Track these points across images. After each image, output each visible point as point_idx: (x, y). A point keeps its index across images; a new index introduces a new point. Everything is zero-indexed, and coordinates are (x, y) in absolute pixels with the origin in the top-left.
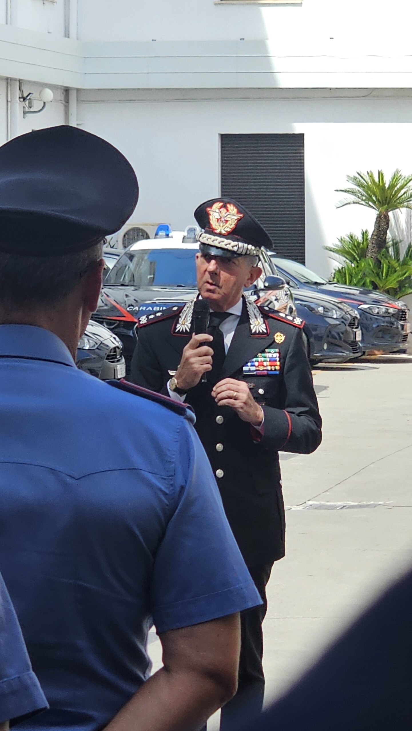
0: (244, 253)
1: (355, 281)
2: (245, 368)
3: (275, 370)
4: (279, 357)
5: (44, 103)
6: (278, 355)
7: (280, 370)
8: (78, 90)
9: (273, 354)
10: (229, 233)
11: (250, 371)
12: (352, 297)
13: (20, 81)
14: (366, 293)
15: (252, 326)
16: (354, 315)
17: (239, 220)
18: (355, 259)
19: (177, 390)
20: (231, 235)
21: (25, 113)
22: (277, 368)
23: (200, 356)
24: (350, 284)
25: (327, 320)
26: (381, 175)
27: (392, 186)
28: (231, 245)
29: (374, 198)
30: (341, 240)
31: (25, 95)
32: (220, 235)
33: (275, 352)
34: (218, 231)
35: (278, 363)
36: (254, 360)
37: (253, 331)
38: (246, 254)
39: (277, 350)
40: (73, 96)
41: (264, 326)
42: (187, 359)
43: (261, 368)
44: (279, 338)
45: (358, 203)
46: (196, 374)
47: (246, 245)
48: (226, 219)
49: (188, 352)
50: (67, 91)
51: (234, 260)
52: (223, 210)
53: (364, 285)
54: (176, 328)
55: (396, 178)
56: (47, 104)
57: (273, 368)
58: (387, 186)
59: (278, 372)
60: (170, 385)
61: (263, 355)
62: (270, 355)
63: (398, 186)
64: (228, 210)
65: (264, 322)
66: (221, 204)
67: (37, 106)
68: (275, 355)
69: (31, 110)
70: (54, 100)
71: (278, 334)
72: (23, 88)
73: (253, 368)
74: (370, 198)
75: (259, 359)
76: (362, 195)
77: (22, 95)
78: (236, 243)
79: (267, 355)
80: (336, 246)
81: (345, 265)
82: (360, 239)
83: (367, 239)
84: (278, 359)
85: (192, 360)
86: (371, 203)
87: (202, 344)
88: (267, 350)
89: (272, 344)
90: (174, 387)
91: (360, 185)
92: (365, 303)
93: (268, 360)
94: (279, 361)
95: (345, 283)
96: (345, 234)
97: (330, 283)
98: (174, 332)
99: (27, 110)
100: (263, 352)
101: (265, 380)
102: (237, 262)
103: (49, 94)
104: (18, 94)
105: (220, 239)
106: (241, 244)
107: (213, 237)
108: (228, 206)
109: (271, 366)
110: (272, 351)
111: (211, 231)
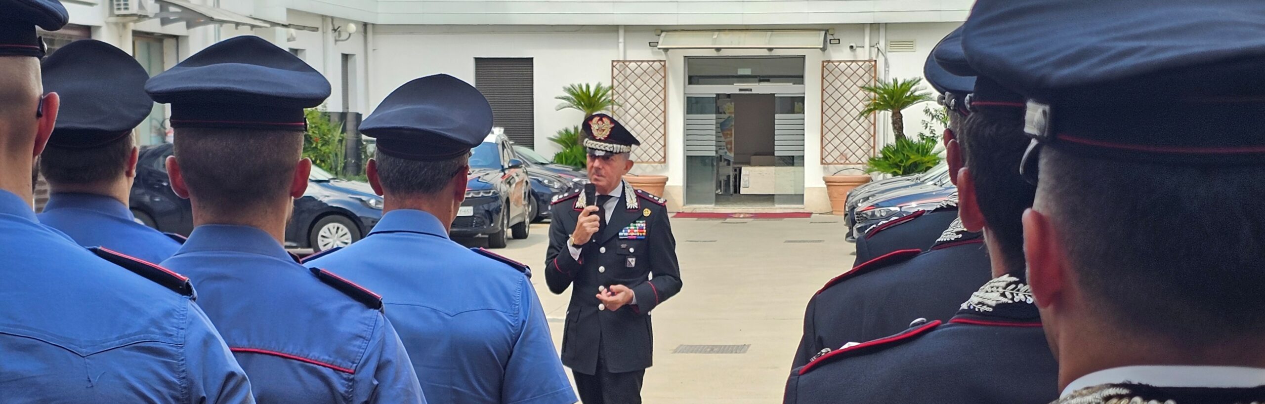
0: (618, 152)
1: (569, 161)
2: (620, 234)
3: (642, 235)
4: (646, 226)
5: (350, 34)
6: (645, 225)
7: (646, 236)
8: (373, 25)
9: (641, 224)
10: (606, 139)
11: (623, 236)
12: (567, 173)
13: (332, 18)
14: (577, 170)
15: (627, 204)
16: (569, 186)
17: (612, 128)
18: (569, 146)
19: (574, 246)
20: (606, 140)
21: (336, 41)
22: (644, 234)
23: (590, 222)
24: (566, 164)
25: (551, 189)
26: (588, 87)
27: (596, 94)
28: (608, 146)
29: (583, 103)
30: (560, 133)
31: (336, 28)
32: (600, 140)
33: (643, 223)
34: (598, 138)
35: (645, 231)
36: (627, 228)
37: (628, 208)
38: (620, 152)
39: (644, 221)
40: (369, 28)
41: (636, 204)
42: (581, 224)
43: (632, 234)
44: (647, 212)
45: (572, 107)
46: (588, 234)
47: (619, 146)
48: (603, 128)
49: (582, 218)
50: (365, 25)
51: (612, 157)
52: (600, 122)
53: (576, 165)
54: (575, 205)
55: (598, 88)
56: (351, 35)
57: (641, 234)
58: (592, 94)
59: (643, 237)
60: (569, 243)
61: (634, 224)
62: (639, 225)
63: (600, 95)
64: (603, 123)
65: (637, 201)
66: (598, 118)
67: (344, 36)
68: (642, 225)
69: (341, 39)
70: (357, 31)
71: (646, 209)
72: (334, 23)
73: (626, 234)
74: (579, 104)
75: (631, 228)
76: (575, 101)
77: (334, 27)
78: (611, 145)
79: (637, 225)
80: (556, 137)
81: (562, 151)
82: (572, 131)
83: (578, 132)
84: (644, 228)
85: (585, 225)
86: (580, 107)
87: (591, 213)
88: (637, 221)
89: (642, 217)
90: (572, 244)
91: (573, 94)
92: (576, 177)
93: (638, 228)
94: (646, 229)
95: (562, 163)
96: (561, 128)
97: (552, 163)
98: (575, 208)
99: (337, 38)
100: (635, 222)
101: (635, 243)
102: (614, 159)
103: (352, 27)
104: (331, 27)
105: (600, 143)
106: (615, 146)
107: (595, 143)
108: (604, 119)
109: (640, 232)
110: (641, 222)
111: (594, 138)
